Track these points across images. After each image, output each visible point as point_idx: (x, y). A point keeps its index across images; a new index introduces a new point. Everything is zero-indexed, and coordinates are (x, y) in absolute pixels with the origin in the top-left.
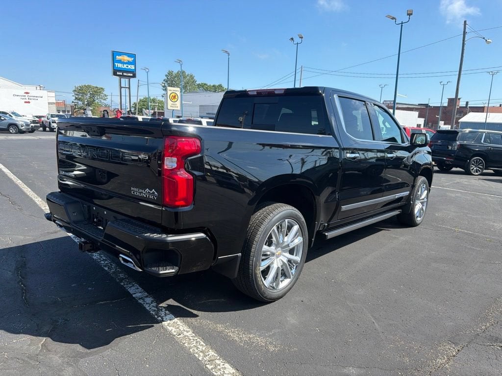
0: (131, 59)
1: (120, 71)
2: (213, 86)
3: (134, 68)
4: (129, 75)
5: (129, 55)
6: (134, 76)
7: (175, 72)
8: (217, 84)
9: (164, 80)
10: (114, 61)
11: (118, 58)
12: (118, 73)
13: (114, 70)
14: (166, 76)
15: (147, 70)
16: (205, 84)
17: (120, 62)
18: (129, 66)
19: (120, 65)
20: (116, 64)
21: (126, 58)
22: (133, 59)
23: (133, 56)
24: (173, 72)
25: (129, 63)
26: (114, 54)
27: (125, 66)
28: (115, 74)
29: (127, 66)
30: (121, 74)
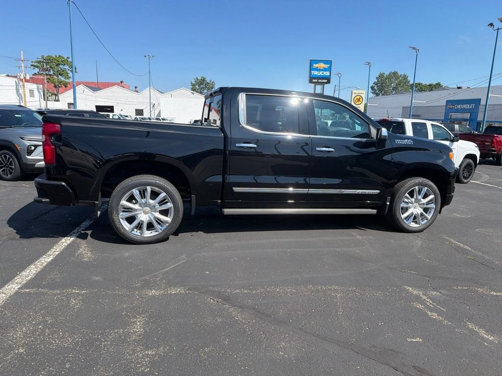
0: (326, 66)
1: (315, 78)
2: (430, 85)
3: (329, 74)
4: (324, 81)
5: (325, 62)
6: (329, 82)
7: (387, 73)
8: (434, 83)
9: (374, 83)
10: (311, 68)
11: (315, 66)
12: (314, 81)
13: (310, 78)
14: (377, 78)
15: (340, 75)
16: (419, 84)
17: (317, 69)
18: (325, 73)
19: (316, 73)
20: (313, 72)
21: (322, 65)
22: (328, 66)
23: (329, 62)
24: (384, 74)
25: (325, 70)
26: (312, 62)
27: (321, 73)
28: (311, 81)
29: (323, 73)
30: (316, 81)
